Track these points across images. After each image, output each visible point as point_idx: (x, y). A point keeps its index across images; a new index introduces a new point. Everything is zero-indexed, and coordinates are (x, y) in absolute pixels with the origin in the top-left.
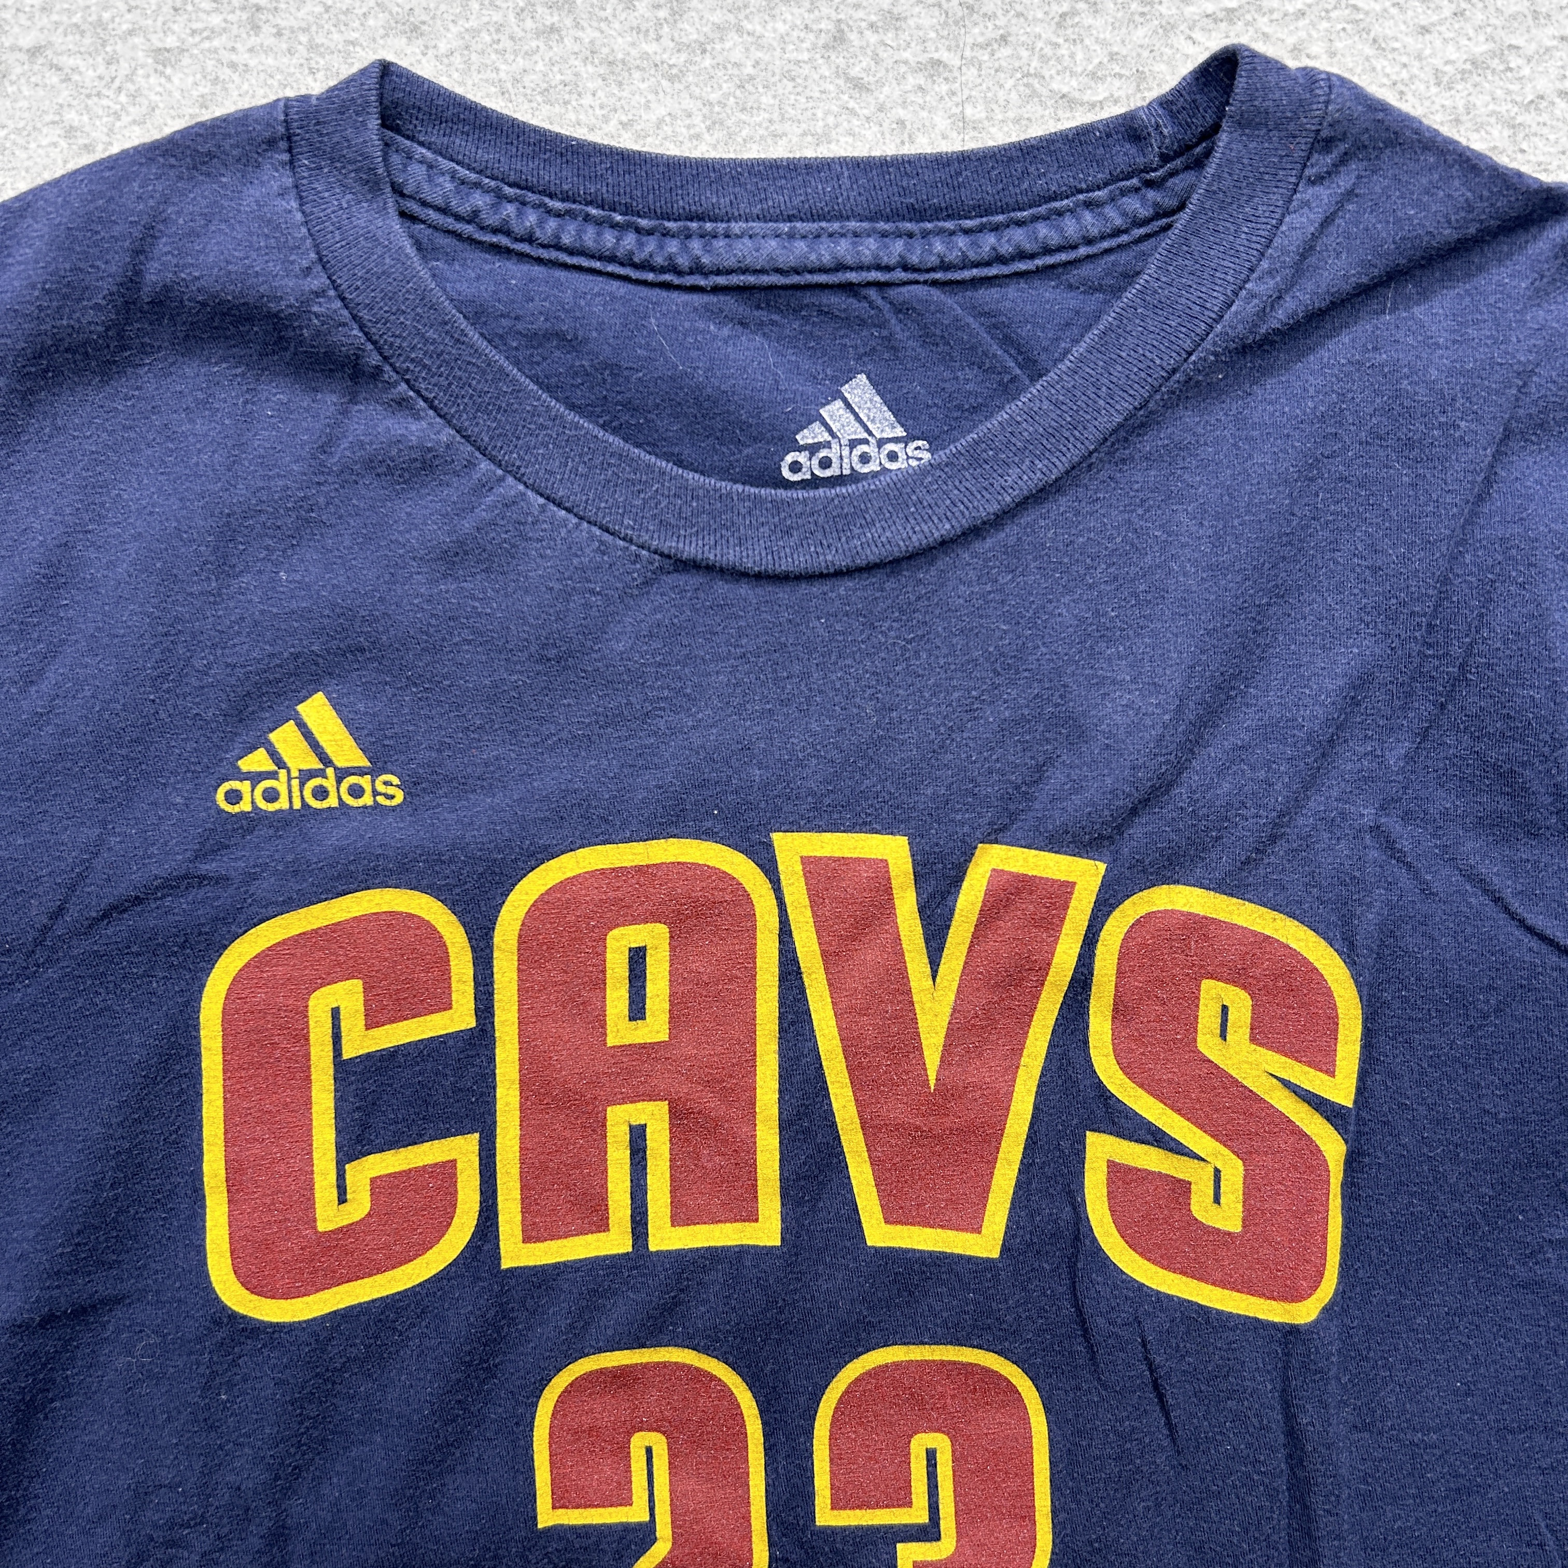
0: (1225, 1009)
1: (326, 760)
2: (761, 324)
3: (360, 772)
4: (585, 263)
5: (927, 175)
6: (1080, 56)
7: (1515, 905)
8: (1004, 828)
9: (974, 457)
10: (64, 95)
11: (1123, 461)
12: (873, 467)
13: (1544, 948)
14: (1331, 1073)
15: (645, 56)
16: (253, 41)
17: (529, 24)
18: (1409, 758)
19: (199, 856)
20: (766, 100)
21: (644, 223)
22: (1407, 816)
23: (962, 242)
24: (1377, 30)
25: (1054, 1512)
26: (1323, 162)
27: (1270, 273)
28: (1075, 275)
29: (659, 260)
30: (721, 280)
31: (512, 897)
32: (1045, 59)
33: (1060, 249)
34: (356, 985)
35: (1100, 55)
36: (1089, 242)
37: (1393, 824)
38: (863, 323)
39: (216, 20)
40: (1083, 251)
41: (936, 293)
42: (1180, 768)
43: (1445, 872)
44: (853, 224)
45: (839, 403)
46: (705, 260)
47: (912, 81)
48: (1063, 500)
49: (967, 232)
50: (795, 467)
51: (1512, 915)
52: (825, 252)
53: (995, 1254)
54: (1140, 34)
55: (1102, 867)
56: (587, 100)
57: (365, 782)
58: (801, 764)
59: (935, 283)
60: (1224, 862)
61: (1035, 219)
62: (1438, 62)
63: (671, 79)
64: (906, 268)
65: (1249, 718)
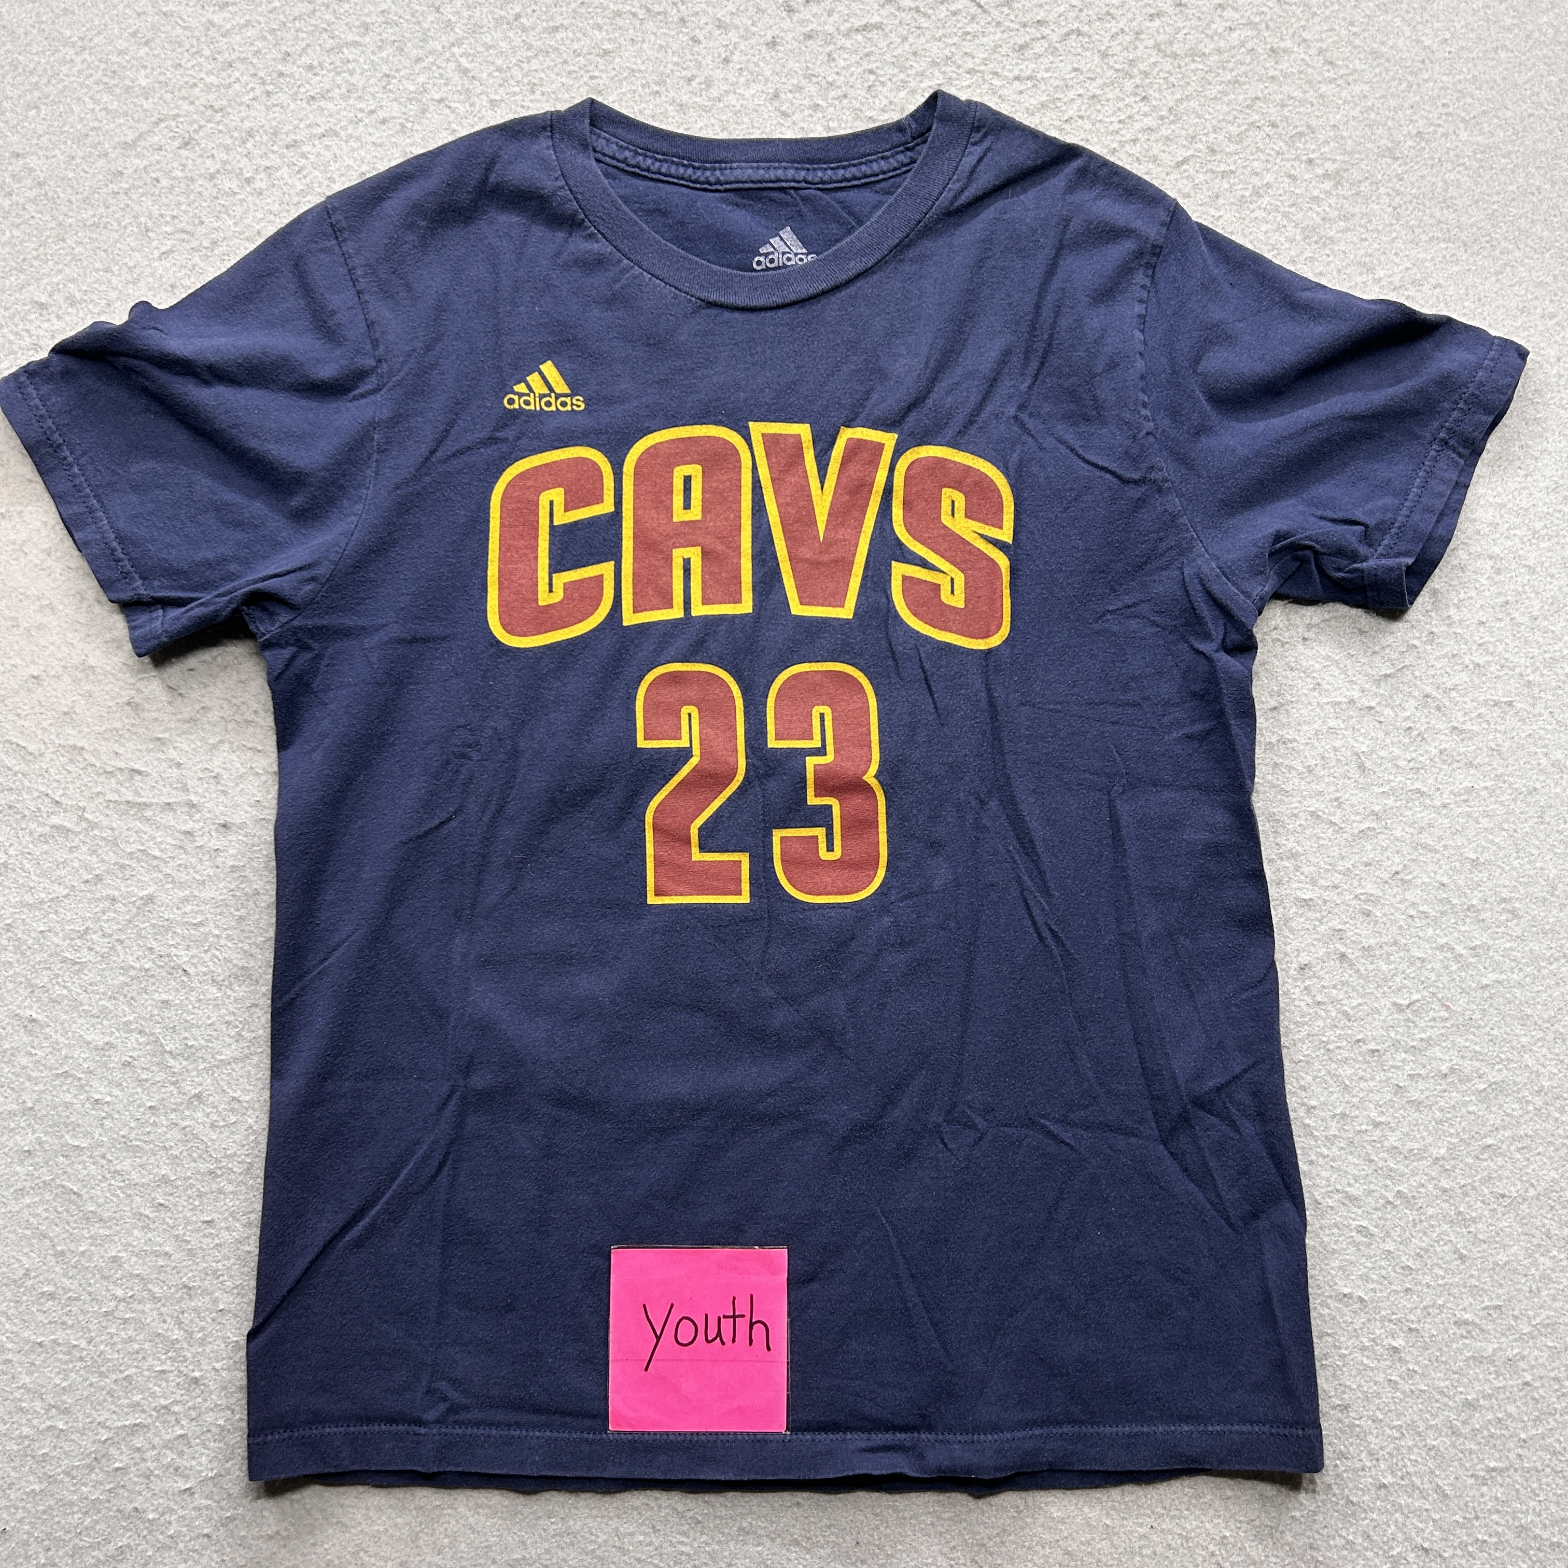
0: (953, 502)
1: (551, 389)
2: (745, 205)
3: (566, 395)
4: (671, 180)
5: (815, 146)
6: (877, 102)
7: (1080, 452)
8: (853, 420)
9: (835, 256)
10: (452, 117)
11: (900, 261)
12: (793, 263)
13: (1095, 469)
14: (1001, 528)
15: (695, 102)
16: (532, 97)
17: (647, 90)
18: (1030, 388)
19: (495, 430)
20: (746, 120)
21: (696, 164)
22: (1031, 415)
23: (829, 172)
24: (1000, 92)
25: (881, 742)
26: (977, 137)
27: (958, 180)
28: (878, 186)
29: (702, 179)
30: (728, 186)
31: (632, 451)
32: (862, 104)
33: (871, 176)
34: (561, 491)
35: (885, 102)
36: (884, 173)
37: (1024, 417)
38: (788, 205)
39: (517, 89)
40: (881, 177)
41: (819, 193)
42: (929, 391)
43: (1049, 439)
44: (784, 164)
45: (778, 238)
46: (722, 178)
47: (807, 112)
48: (875, 277)
49: (832, 169)
50: (759, 263)
51: (1079, 456)
52: (772, 175)
53: (851, 617)
54: (903, 94)
55: (896, 436)
56: (670, 120)
57: (568, 400)
58: (762, 391)
59: (819, 189)
60: (950, 432)
61: (861, 164)
62: (1026, 105)
63: (706, 112)
64: (806, 182)
65: (959, 371)
